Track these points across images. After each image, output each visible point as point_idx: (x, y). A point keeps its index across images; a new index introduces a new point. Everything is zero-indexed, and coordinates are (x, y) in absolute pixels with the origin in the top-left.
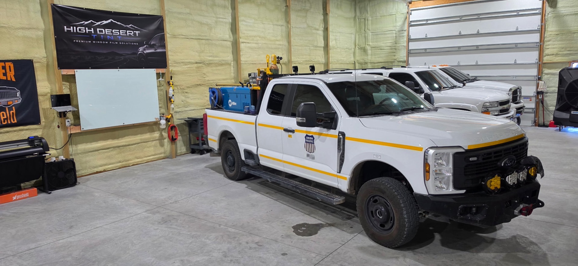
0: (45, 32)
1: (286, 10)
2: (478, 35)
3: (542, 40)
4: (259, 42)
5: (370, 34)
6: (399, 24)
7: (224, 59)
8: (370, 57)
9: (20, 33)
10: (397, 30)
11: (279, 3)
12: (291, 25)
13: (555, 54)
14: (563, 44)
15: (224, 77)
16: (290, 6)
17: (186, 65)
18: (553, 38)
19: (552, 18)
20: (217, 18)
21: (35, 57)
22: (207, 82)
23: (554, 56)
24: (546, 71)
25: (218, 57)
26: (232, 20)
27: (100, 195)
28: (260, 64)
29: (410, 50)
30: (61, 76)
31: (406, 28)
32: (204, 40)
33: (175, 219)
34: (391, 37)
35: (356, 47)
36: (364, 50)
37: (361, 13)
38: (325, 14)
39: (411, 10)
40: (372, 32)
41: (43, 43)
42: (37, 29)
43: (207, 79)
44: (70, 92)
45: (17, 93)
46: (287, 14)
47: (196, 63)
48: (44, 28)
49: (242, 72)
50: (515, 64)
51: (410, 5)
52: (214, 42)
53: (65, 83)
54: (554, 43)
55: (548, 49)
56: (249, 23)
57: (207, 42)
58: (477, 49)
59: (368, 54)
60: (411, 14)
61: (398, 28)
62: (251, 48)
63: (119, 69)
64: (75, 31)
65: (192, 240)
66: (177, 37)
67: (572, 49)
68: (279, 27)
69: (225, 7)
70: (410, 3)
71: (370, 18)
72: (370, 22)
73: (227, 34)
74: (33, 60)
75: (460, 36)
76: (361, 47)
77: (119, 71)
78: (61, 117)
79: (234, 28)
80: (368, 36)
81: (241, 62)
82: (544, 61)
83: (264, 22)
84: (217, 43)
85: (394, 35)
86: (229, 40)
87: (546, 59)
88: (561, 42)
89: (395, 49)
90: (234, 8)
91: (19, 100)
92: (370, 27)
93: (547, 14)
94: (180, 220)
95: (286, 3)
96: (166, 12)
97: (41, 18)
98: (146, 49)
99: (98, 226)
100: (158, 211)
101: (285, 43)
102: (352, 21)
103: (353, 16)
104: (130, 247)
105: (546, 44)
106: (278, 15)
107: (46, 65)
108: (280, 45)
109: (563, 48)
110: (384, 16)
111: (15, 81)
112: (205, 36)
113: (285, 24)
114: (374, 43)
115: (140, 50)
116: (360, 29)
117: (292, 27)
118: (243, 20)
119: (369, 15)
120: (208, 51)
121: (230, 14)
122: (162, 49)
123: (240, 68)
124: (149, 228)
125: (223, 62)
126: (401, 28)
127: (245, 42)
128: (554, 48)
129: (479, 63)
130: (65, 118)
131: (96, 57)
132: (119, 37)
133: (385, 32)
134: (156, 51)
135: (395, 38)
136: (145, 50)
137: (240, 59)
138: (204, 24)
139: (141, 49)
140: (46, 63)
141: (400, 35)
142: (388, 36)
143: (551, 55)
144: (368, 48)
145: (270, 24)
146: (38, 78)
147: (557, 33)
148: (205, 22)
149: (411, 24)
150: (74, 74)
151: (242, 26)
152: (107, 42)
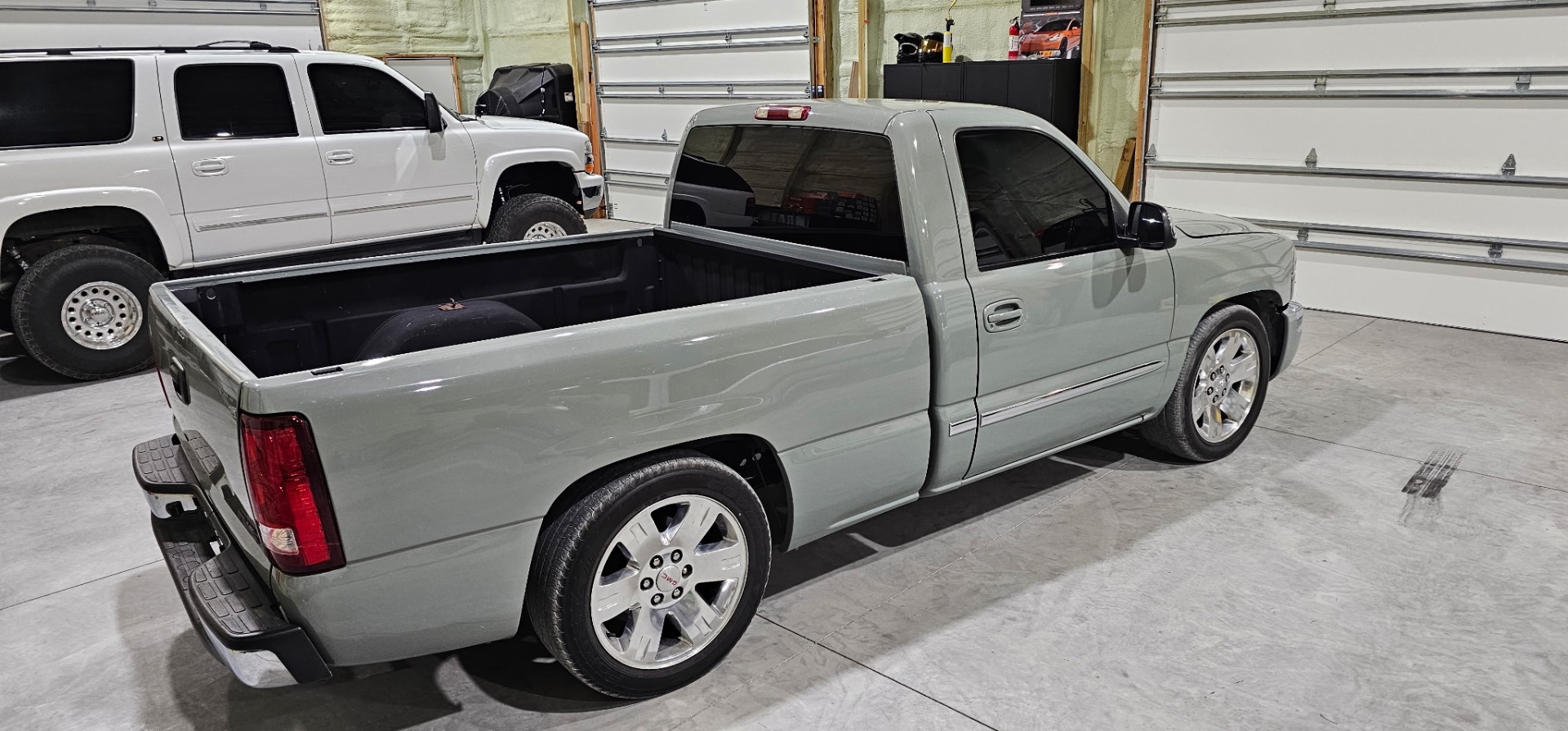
13: (349, 35)
14: (358, 12)
23: (348, 39)
54: (343, 7)
55: (331, 21)
67: (380, 26)
88: (355, 7)
109: (362, 21)
128: (343, 21)
143: (342, 38)
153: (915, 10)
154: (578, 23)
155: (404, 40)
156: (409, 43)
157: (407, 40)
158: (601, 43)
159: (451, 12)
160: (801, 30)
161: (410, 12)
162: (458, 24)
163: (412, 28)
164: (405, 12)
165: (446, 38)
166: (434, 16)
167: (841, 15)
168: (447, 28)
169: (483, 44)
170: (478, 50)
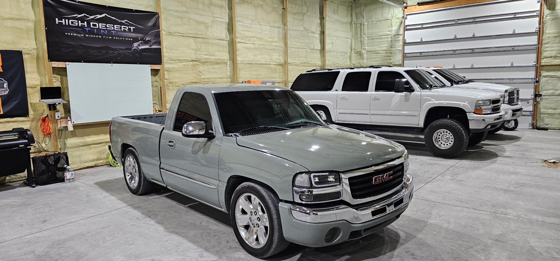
0: (36, 23)
1: (283, 12)
2: (474, 38)
3: (540, 42)
4: (256, 42)
5: (366, 38)
6: (395, 28)
7: (220, 57)
8: (366, 60)
9: (9, 23)
10: (392, 34)
11: (276, 6)
12: (288, 28)
13: (553, 56)
15: (220, 76)
16: (287, 9)
17: (182, 62)
18: (552, 40)
19: (551, 20)
20: (215, 17)
21: (24, 49)
22: (203, 80)
23: (552, 58)
24: (544, 73)
25: (214, 56)
26: (229, 20)
27: (85, 189)
28: (256, 64)
29: (405, 54)
30: (51, 69)
31: (401, 32)
32: (201, 39)
33: (155, 215)
34: (387, 41)
35: (352, 51)
36: (360, 54)
37: (357, 18)
38: (322, 18)
39: (407, 15)
40: (368, 37)
41: (34, 34)
42: (28, 20)
43: (203, 77)
44: (61, 85)
45: (4, 84)
46: (284, 17)
47: (192, 61)
48: (34, 19)
49: (238, 71)
50: (512, 67)
51: (405, 10)
52: (211, 41)
53: (56, 76)
54: (553, 45)
55: (546, 51)
56: (246, 23)
57: (203, 40)
58: (473, 52)
59: (364, 58)
60: (406, 18)
61: (393, 32)
62: (248, 48)
63: (113, 63)
64: (67, 24)
65: (168, 238)
66: (173, 34)
68: (277, 29)
69: (222, 7)
70: (406, 8)
71: (366, 23)
72: (366, 27)
73: (224, 34)
74: (22, 51)
75: (456, 39)
76: (358, 51)
77: (112, 65)
78: (50, 109)
79: (231, 28)
80: (364, 40)
81: (238, 62)
82: (542, 64)
83: (261, 24)
84: (214, 42)
85: (390, 39)
86: (226, 39)
87: (544, 62)
89: (391, 53)
90: (231, 8)
91: (6, 91)
92: (366, 31)
93: (545, 17)
94: (161, 216)
95: (283, 5)
96: (162, 10)
97: (32, 9)
98: (141, 45)
99: (73, 221)
100: (139, 206)
101: (282, 45)
102: (349, 26)
103: (350, 21)
104: (100, 244)
105: (544, 46)
106: (275, 17)
107: (35, 57)
108: (277, 46)
110: (380, 21)
111: (2, 71)
112: (201, 35)
113: (282, 26)
114: (370, 48)
115: (134, 46)
116: (356, 33)
117: (288, 30)
118: (239, 21)
119: (365, 20)
120: (204, 50)
121: (227, 14)
122: (157, 45)
123: (236, 67)
124: (125, 224)
125: (219, 61)
126: (397, 32)
127: (242, 43)
128: (552, 50)
129: (475, 66)
130: (55, 111)
131: (89, 50)
132: (114, 32)
133: (380, 36)
134: (151, 47)
135: (390, 42)
136: (139, 45)
137: (237, 59)
138: (200, 22)
139: (136, 45)
140: (36, 55)
141: (396, 39)
142: (384, 40)
143: (549, 57)
144: (364, 52)
145: (267, 26)
146: (28, 70)
147: (556, 35)
148: (202, 21)
149: (406, 29)
150: (65, 67)
151: (239, 27)
152: (100, 37)
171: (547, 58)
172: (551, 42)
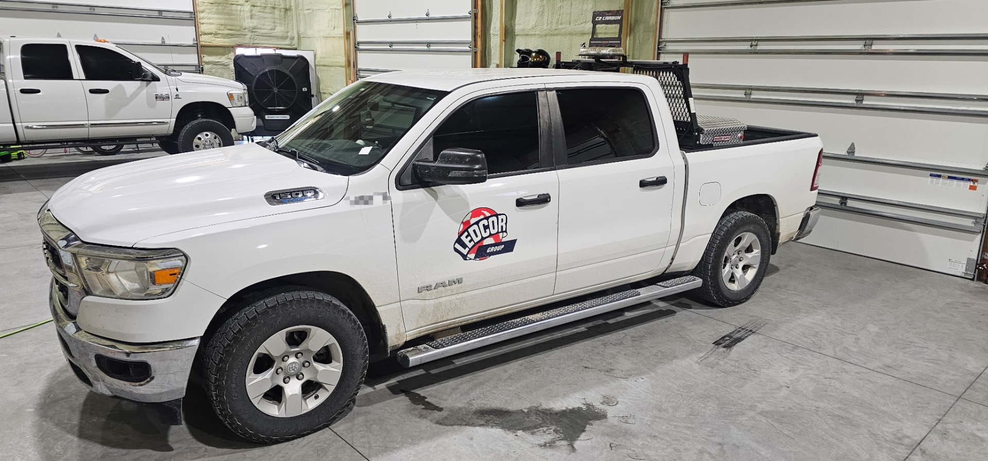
3: (196, 9)
13: (214, 32)
14: (220, 19)
18: (208, 7)
23: (212, 35)
24: (206, 58)
50: (163, 44)
54: (210, 16)
55: (203, 24)
58: (93, 12)
67: (233, 28)
82: (202, 43)
87: (204, 40)
88: (218, 16)
105: (199, 15)
109: (222, 24)
128: (210, 24)
143: (209, 34)
147: (211, 1)
153: (531, 35)
154: (348, 31)
155: (248, 36)
156: (251, 39)
157: (250, 37)
158: (360, 44)
159: (278, 21)
160: (468, 43)
161: (253, 20)
162: (283, 29)
163: (253, 30)
164: (249, 20)
165: (275, 37)
166: (267, 23)
167: (492, 36)
168: (275, 31)
169: (297, 42)
170: (294, 45)
171: (206, 34)
172: (209, 11)
